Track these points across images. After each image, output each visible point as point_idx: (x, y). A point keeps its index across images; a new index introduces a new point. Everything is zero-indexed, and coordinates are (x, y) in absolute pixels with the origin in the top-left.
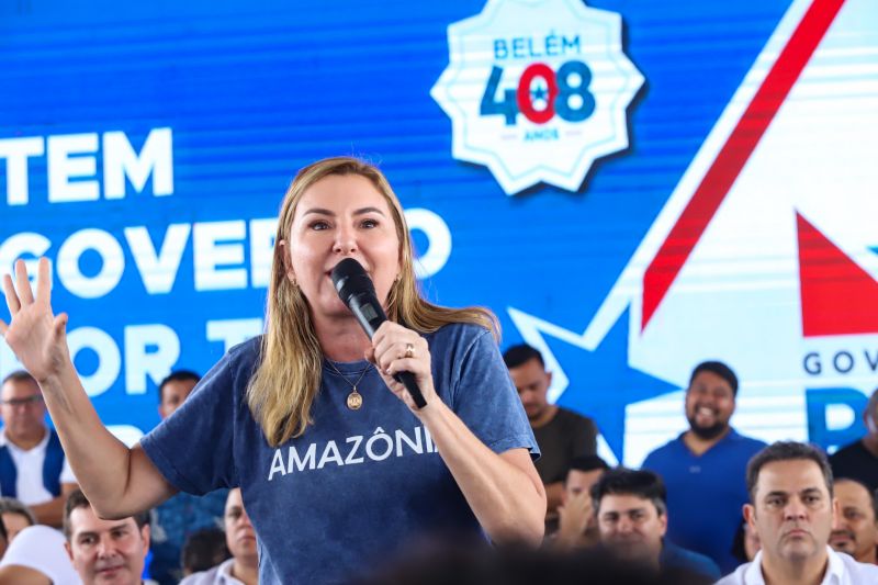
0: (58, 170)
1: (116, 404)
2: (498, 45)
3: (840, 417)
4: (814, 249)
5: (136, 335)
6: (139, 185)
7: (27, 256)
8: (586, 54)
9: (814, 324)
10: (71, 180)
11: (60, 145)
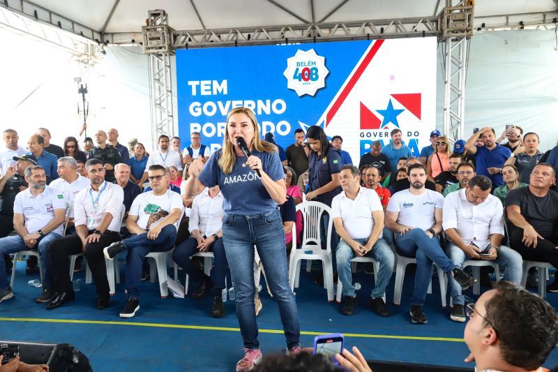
0: (203, 88)
1: (215, 139)
2: (298, 64)
3: (367, 146)
4: (364, 109)
5: (220, 125)
6: (220, 92)
7: (197, 107)
8: (317, 66)
9: (363, 127)
10: (206, 90)
11: (203, 83)
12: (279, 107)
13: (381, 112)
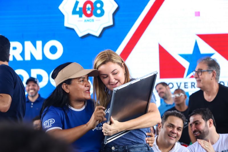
12: (53, 50)
13: (185, 57)
